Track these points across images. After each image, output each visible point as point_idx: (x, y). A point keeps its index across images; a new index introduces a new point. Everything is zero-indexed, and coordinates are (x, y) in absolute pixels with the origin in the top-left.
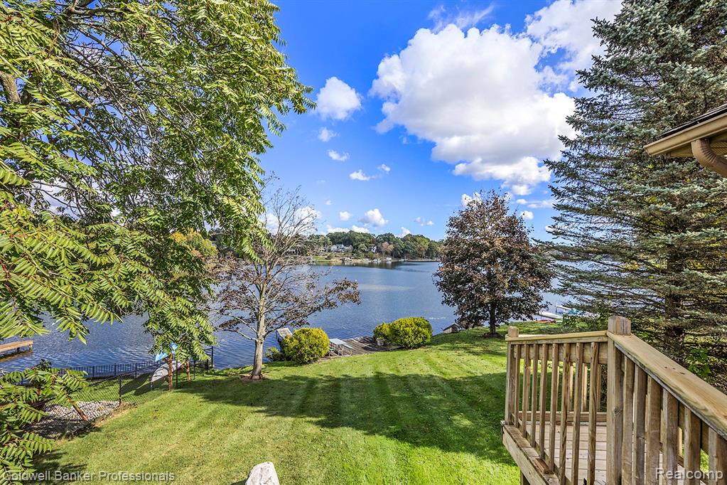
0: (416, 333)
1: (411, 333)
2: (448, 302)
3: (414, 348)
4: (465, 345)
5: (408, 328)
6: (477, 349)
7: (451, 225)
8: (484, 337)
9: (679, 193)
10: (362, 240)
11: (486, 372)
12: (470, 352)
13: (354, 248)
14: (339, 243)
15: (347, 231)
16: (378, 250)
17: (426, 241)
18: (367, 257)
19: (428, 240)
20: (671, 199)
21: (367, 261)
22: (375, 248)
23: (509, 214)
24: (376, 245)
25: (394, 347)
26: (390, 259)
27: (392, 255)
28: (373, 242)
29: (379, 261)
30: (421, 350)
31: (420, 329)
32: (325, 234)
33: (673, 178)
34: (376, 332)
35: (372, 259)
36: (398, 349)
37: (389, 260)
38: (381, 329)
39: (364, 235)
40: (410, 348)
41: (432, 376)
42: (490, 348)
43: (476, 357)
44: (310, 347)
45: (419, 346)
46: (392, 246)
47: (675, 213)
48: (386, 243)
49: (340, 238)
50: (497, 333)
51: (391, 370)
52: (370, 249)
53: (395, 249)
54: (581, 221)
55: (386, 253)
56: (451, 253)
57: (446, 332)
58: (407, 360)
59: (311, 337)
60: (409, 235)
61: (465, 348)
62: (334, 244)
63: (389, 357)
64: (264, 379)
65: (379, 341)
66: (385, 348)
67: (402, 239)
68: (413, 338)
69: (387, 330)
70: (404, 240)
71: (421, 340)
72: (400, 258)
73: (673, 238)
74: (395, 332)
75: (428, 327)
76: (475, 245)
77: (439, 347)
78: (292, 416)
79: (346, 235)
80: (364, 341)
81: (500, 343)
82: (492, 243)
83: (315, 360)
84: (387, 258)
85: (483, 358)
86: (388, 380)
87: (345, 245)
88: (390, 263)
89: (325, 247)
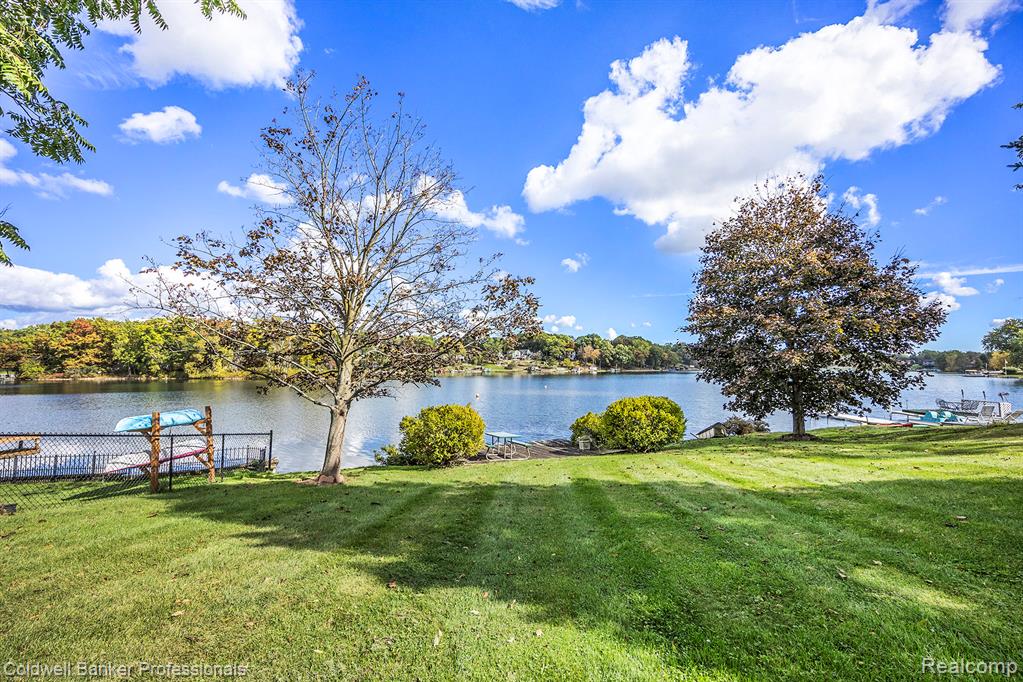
0: (656, 423)
3: (650, 450)
6: (787, 451)
10: (556, 344)
13: (544, 353)
14: (523, 348)
16: (578, 357)
17: (647, 344)
18: (562, 366)
19: (650, 343)
21: (563, 371)
22: (575, 353)
24: (575, 349)
25: (610, 452)
26: (595, 368)
27: (597, 363)
28: (571, 346)
29: (580, 371)
31: (663, 414)
34: (577, 427)
35: (570, 368)
36: (619, 454)
37: (594, 370)
38: (584, 422)
39: (558, 337)
42: (815, 450)
45: (660, 446)
46: (597, 352)
48: (589, 347)
49: (524, 340)
50: (808, 435)
52: (567, 355)
53: (602, 356)
55: (590, 361)
57: (704, 436)
58: (642, 463)
60: (622, 336)
62: (517, 349)
63: (604, 460)
64: (342, 483)
65: (582, 442)
66: (592, 451)
67: (611, 342)
68: (649, 430)
69: (597, 422)
70: (614, 343)
71: (664, 435)
72: (609, 367)
74: (613, 421)
75: (678, 411)
84: (591, 368)
85: (811, 460)
87: (531, 351)
88: (595, 373)
89: (504, 353)
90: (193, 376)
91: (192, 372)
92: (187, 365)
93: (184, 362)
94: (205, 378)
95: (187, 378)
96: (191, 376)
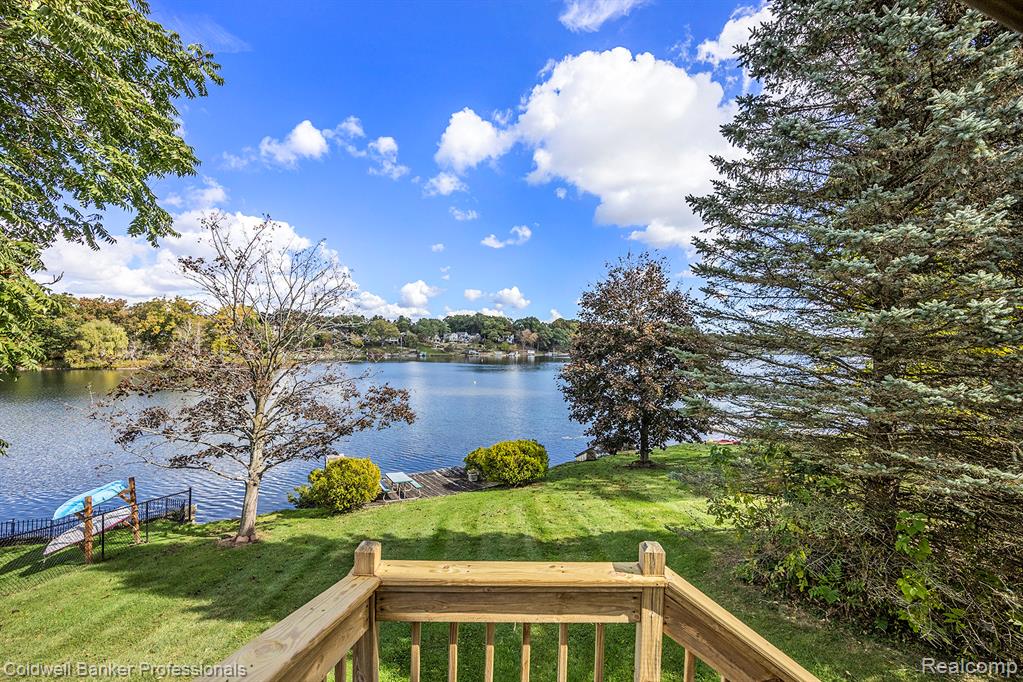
0: (521, 465)
1: (513, 465)
2: (578, 416)
3: (520, 486)
4: (596, 480)
5: (509, 458)
6: (611, 489)
7: (586, 304)
8: (631, 467)
9: (881, 239)
10: (494, 327)
11: (609, 529)
12: (599, 494)
13: (482, 336)
14: (461, 330)
15: (472, 313)
16: (517, 341)
18: (500, 349)
20: (866, 250)
21: (500, 355)
22: (512, 337)
23: (670, 288)
24: (513, 332)
25: (490, 485)
26: (533, 352)
27: (535, 347)
28: (509, 329)
29: (517, 356)
30: (528, 489)
31: (527, 458)
32: (441, 318)
33: (878, 218)
34: (468, 461)
35: (508, 352)
36: (496, 488)
37: (532, 354)
38: (475, 457)
39: (497, 319)
40: (513, 486)
41: (522, 536)
42: (631, 487)
43: (603, 503)
44: (346, 489)
45: (526, 483)
46: (535, 335)
47: (874, 275)
48: (527, 330)
49: (462, 323)
50: (650, 462)
51: (464, 525)
52: (506, 339)
53: (540, 339)
54: (742, 294)
55: (528, 344)
56: (582, 346)
57: (580, 459)
58: (499, 506)
59: (348, 473)
60: (560, 320)
61: (594, 486)
62: (454, 331)
63: (475, 503)
64: (256, 541)
65: (471, 475)
66: (476, 486)
67: (549, 326)
68: (516, 471)
69: (481, 460)
70: (552, 326)
71: (528, 474)
72: (547, 351)
73: (870, 320)
74: (491, 462)
75: (541, 455)
76: (617, 333)
77: (557, 485)
78: (244, 620)
79: (472, 319)
80: (451, 474)
81: (649, 478)
82: (640, 330)
83: (359, 507)
84: (529, 352)
85: (614, 502)
86: (449, 543)
87: (469, 334)
88: (532, 358)
89: (441, 336)
90: (77, 366)
91: (75, 362)
92: (67, 353)
93: (64, 349)
94: (92, 368)
95: (68, 368)
96: (72, 365)
